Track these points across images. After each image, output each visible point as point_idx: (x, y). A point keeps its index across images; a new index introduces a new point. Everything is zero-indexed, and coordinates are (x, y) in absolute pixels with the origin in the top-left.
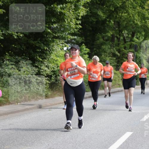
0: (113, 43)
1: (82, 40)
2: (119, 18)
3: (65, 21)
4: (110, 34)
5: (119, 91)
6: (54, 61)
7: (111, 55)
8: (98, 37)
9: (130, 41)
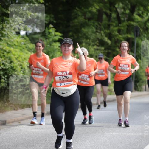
0: (100, 23)
1: (50, 20)
4: (95, 8)
6: (5, 53)
7: (97, 42)
8: (76, 14)
9: (128, 20)
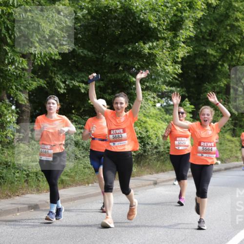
0: (228, 96)
2: (237, 61)
3: (157, 66)
4: (222, 83)
5: (236, 167)
6: (142, 123)
8: (206, 88)
